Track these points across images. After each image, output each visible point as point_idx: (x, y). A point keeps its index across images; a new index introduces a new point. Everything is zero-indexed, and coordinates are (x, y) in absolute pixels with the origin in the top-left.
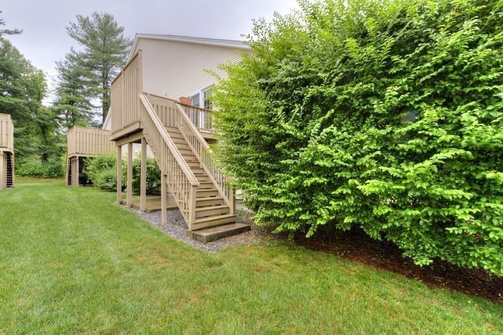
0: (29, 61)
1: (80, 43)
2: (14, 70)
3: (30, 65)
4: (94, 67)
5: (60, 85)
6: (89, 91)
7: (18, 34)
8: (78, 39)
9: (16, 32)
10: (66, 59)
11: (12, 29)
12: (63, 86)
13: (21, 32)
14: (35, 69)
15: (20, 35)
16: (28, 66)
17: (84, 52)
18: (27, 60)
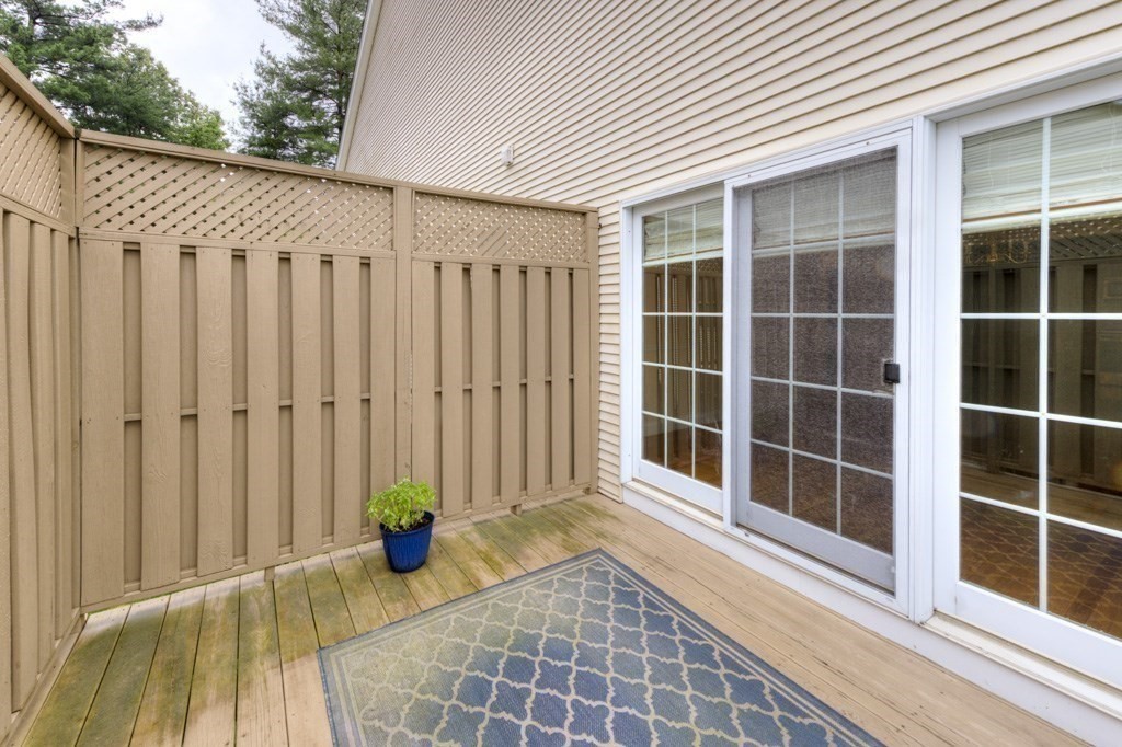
0: (191, 93)
1: (289, 34)
2: (149, 115)
3: (193, 101)
4: (319, 92)
5: (246, 142)
6: (310, 150)
7: (153, 29)
8: (283, 26)
9: (151, 24)
10: (257, 78)
11: (140, 17)
12: (251, 145)
13: (161, 21)
14: (206, 110)
15: (158, 28)
16: (189, 103)
17: (297, 56)
18: (185, 91)
